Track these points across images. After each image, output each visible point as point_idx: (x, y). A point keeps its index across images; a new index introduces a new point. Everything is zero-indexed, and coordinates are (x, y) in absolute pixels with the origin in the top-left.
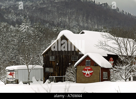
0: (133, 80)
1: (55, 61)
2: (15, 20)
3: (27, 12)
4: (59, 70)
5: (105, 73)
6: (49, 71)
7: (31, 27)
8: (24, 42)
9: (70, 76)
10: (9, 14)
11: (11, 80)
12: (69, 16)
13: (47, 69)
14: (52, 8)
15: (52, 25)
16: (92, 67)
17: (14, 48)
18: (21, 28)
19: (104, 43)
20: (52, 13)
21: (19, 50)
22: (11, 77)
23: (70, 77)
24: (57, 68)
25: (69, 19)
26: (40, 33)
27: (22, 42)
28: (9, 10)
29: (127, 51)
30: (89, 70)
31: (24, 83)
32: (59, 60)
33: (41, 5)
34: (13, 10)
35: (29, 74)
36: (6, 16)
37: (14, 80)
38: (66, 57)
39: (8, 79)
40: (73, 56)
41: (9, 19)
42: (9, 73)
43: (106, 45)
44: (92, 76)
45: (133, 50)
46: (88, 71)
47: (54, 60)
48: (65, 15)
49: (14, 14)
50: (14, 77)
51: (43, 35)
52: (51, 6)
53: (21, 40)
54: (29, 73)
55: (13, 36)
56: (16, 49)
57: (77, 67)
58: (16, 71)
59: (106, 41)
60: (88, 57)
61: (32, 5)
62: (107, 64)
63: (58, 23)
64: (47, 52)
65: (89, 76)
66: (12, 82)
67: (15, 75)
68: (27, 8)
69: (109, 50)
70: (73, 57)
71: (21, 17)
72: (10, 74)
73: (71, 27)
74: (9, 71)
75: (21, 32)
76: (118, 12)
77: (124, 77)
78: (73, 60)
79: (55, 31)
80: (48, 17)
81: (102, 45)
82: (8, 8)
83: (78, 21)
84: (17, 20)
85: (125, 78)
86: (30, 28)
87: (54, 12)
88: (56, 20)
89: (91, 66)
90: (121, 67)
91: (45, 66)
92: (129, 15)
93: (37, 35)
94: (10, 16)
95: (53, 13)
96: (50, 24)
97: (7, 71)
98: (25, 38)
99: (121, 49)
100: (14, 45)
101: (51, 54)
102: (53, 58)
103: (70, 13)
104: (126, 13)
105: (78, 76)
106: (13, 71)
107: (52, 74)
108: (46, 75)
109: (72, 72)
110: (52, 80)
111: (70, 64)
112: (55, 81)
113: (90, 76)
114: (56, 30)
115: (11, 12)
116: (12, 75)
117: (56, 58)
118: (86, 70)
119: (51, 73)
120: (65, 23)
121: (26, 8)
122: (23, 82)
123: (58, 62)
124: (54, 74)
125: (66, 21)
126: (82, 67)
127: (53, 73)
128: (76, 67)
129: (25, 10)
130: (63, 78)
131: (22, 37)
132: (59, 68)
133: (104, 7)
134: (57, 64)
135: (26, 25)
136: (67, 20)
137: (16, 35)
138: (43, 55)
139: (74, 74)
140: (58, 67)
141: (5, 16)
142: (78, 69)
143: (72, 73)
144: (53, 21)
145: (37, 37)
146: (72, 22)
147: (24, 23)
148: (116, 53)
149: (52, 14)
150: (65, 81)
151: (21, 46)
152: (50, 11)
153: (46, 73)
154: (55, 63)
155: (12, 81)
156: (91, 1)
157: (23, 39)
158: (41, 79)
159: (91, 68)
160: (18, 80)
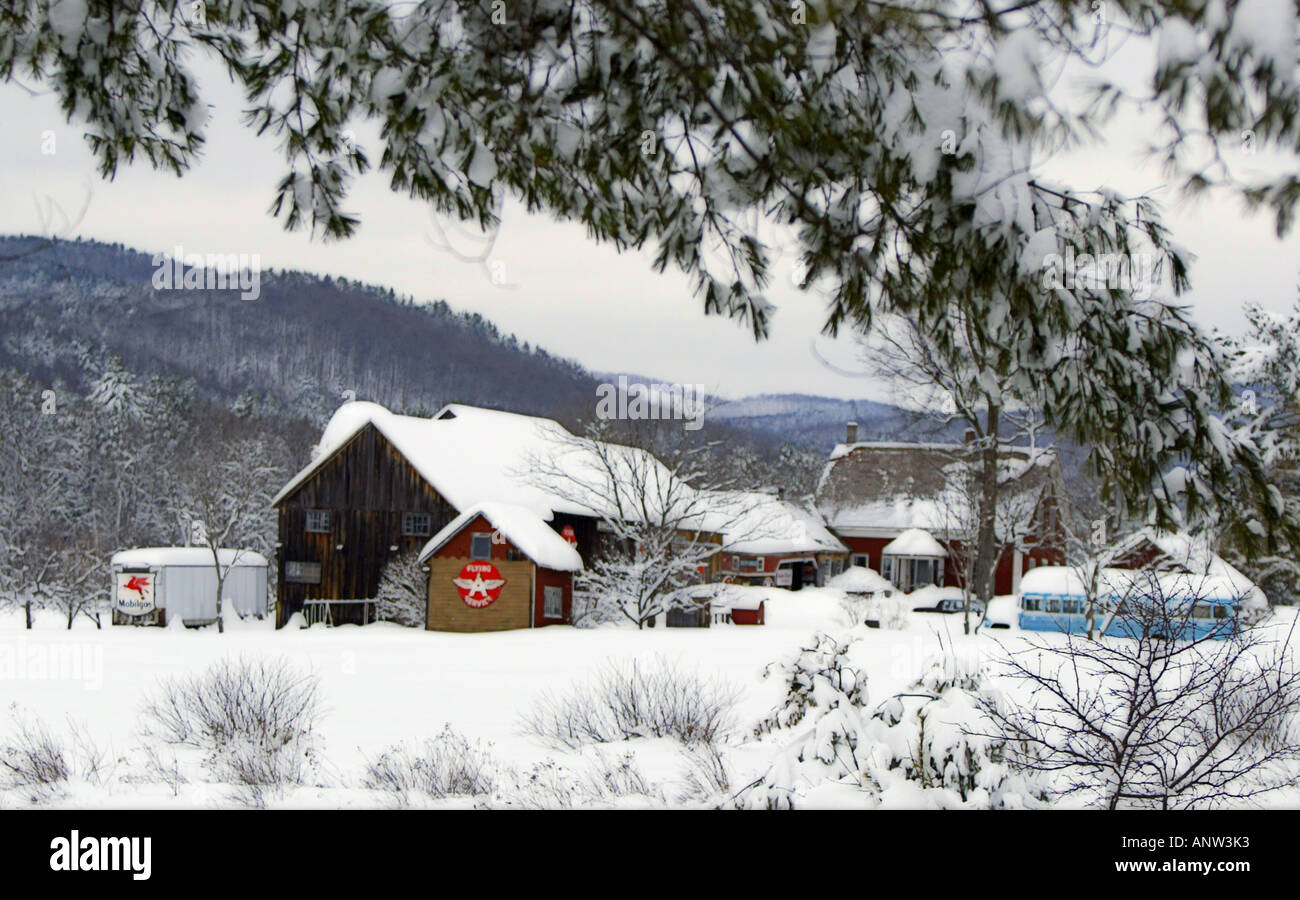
0: (669, 624)
1: (329, 535)
2: (50, 360)
3: (103, 326)
4: (346, 572)
5: (552, 594)
6: (300, 577)
7: (138, 389)
8: (108, 455)
9: (398, 599)
10: (26, 333)
11: (136, 611)
12: (281, 352)
13: (295, 570)
14: (210, 315)
15: (207, 389)
16: (497, 562)
17: (66, 479)
18: (97, 396)
19: (548, 462)
20: (209, 334)
21: (87, 491)
22: (133, 595)
23: (398, 604)
24: (339, 565)
25: (283, 363)
26: (179, 419)
27: (102, 456)
28: (24, 316)
29: (642, 500)
30: (485, 576)
31: (188, 627)
32: (347, 529)
33: (160, 299)
34: (43, 316)
35: (220, 588)
36: (11, 342)
37: (147, 610)
38: (377, 518)
39: (122, 603)
40: (410, 514)
41: (27, 357)
42: (125, 579)
43: (556, 471)
44: (496, 603)
45: (668, 498)
46: (479, 579)
47: (325, 528)
48: (265, 345)
49: (49, 336)
50: (149, 598)
51: (192, 426)
52: (206, 306)
53: (99, 446)
54: (221, 581)
55: (62, 429)
56: (79, 486)
57: (433, 562)
58: (156, 573)
59: (555, 452)
60: (480, 522)
61: (121, 299)
62: (560, 553)
63: (234, 381)
64: (294, 495)
65: (484, 602)
66: (137, 621)
67: (150, 588)
68: (102, 309)
69: (565, 496)
70: (409, 519)
71: (76, 347)
72: (131, 586)
73: (291, 399)
74: (126, 571)
75: (97, 409)
76: (494, 340)
77: (632, 609)
78: (408, 530)
79: (240, 410)
80: (190, 352)
81: (537, 470)
82: (20, 309)
83: (321, 373)
84: (59, 361)
85: (637, 618)
86: (135, 394)
87: (218, 328)
88: (225, 367)
89: (493, 557)
90: (622, 568)
91: (283, 557)
92: (542, 354)
93: (168, 428)
94: (29, 343)
95: (214, 335)
96: (201, 382)
97: (117, 572)
98: (115, 439)
99: (619, 490)
100: (69, 466)
101: (313, 504)
102: (323, 518)
103: (289, 336)
104: (526, 346)
105: (437, 600)
106: (146, 571)
107: (316, 590)
108: (288, 595)
109: (406, 583)
110: (313, 617)
111: (394, 548)
112: (328, 622)
113: (490, 603)
114: (243, 406)
115: (33, 328)
116: (140, 590)
117: (335, 520)
118: (472, 576)
119: (312, 585)
120: (262, 382)
121: (97, 308)
122: (184, 621)
123: (343, 538)
124: (325, 588)
125: (267, 373)
126: (457, 564)
127: (319, 585)
128: (427, 562)
129: (90, 320)
130: (366, 609)
131: (102, 431)
132: (347, 564)
133: (433, 316)
134: (340, 547)
135: (119, 381)
136: (274, 367)
137: (74, 425)
138: (279, 504)
139: (414, 593)
140: (343, 563)
141: (7, 344)
142: (435, 570)
143: (406, 587)
144: (212, 371)
145: (167, 434)
146: (292, 377)
147: (112, 374)
148: (597, 506)
149: (210, 340)
150: (371, 620)
151: (96, 472)
152: (201, 326)
153: (288, 583)
154: (329, 542)
155: (139, 617)
156: (376, 289)
157: (105, 440)
158: (258, 609)
159: (493, 568)
160: (164, 610)
